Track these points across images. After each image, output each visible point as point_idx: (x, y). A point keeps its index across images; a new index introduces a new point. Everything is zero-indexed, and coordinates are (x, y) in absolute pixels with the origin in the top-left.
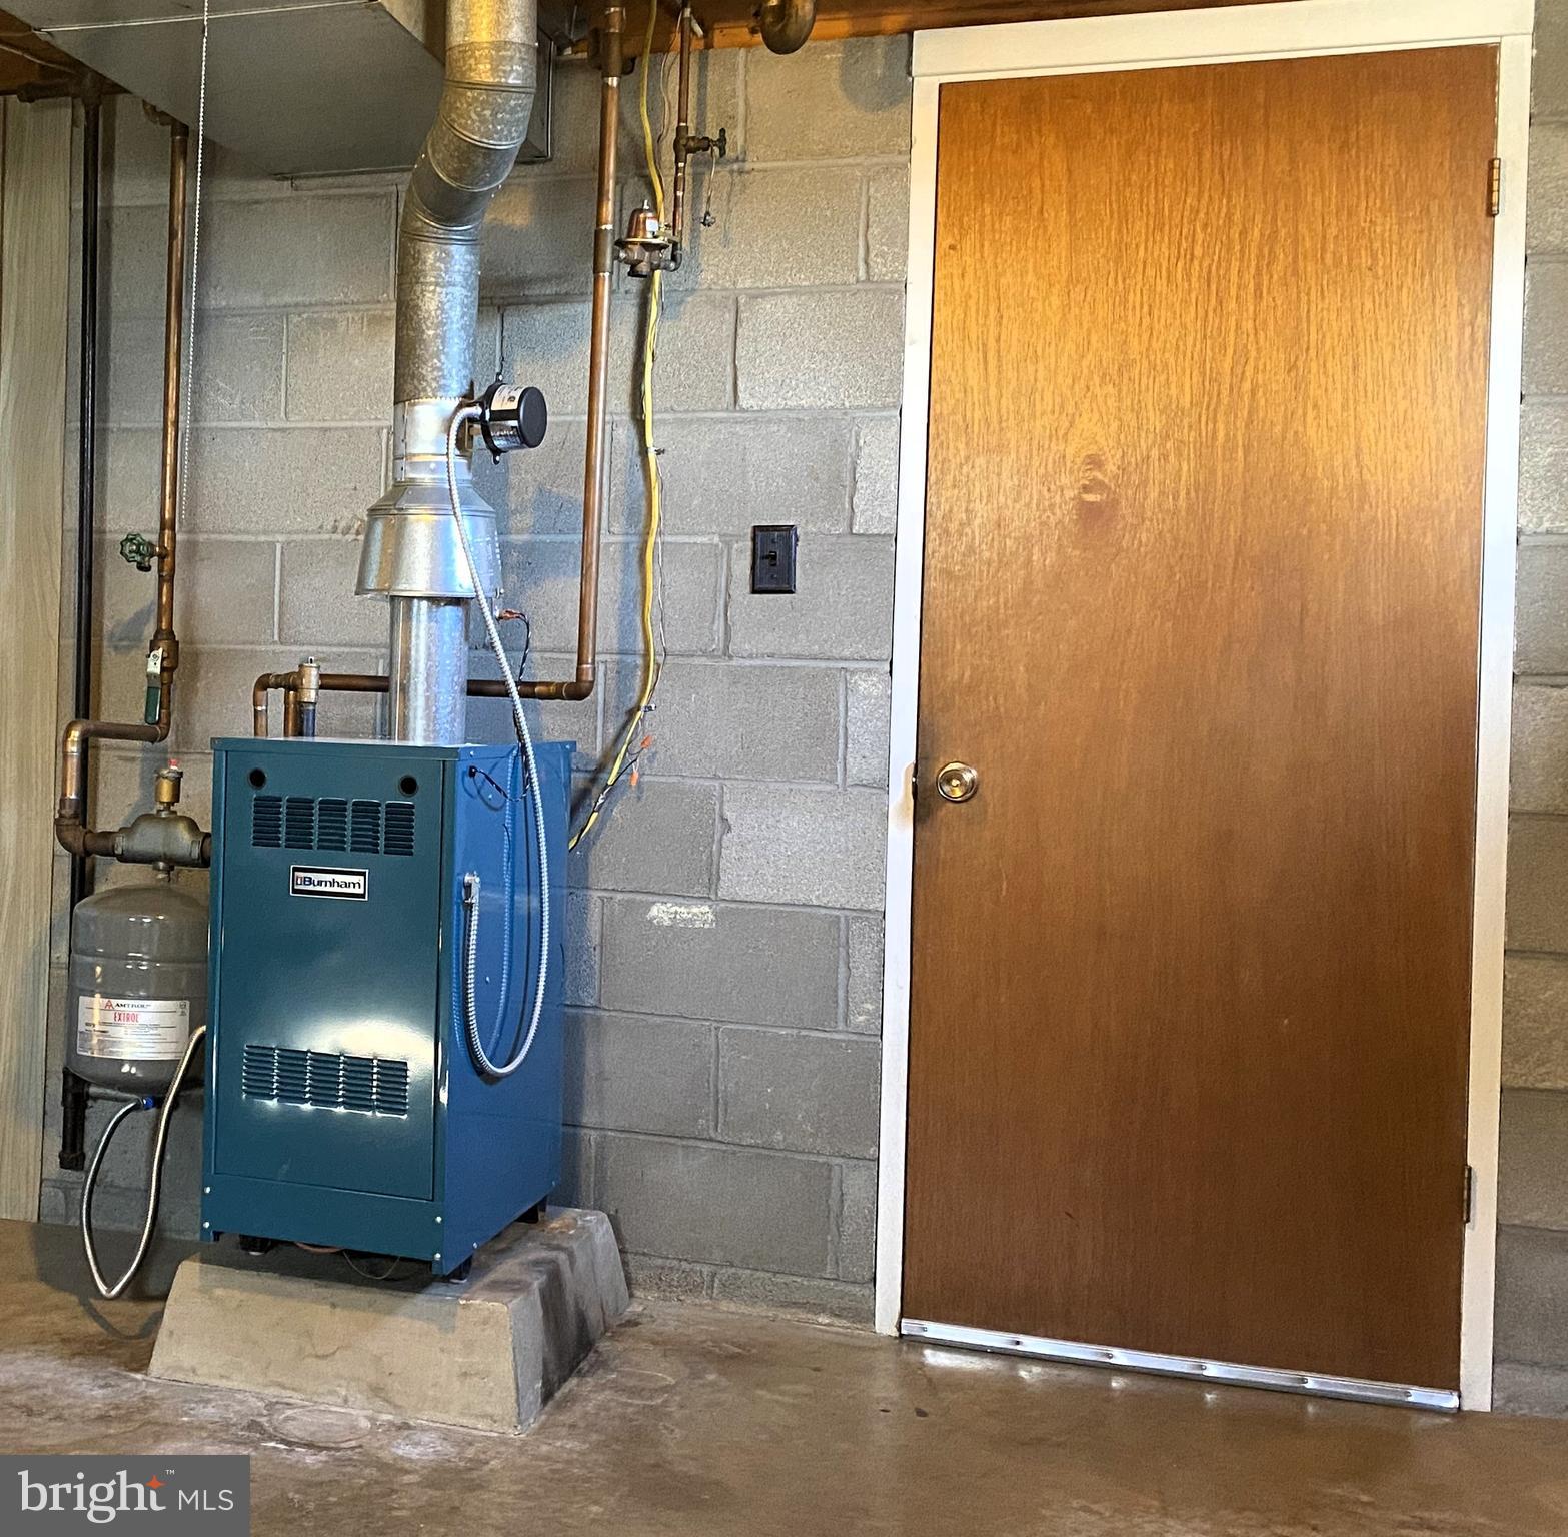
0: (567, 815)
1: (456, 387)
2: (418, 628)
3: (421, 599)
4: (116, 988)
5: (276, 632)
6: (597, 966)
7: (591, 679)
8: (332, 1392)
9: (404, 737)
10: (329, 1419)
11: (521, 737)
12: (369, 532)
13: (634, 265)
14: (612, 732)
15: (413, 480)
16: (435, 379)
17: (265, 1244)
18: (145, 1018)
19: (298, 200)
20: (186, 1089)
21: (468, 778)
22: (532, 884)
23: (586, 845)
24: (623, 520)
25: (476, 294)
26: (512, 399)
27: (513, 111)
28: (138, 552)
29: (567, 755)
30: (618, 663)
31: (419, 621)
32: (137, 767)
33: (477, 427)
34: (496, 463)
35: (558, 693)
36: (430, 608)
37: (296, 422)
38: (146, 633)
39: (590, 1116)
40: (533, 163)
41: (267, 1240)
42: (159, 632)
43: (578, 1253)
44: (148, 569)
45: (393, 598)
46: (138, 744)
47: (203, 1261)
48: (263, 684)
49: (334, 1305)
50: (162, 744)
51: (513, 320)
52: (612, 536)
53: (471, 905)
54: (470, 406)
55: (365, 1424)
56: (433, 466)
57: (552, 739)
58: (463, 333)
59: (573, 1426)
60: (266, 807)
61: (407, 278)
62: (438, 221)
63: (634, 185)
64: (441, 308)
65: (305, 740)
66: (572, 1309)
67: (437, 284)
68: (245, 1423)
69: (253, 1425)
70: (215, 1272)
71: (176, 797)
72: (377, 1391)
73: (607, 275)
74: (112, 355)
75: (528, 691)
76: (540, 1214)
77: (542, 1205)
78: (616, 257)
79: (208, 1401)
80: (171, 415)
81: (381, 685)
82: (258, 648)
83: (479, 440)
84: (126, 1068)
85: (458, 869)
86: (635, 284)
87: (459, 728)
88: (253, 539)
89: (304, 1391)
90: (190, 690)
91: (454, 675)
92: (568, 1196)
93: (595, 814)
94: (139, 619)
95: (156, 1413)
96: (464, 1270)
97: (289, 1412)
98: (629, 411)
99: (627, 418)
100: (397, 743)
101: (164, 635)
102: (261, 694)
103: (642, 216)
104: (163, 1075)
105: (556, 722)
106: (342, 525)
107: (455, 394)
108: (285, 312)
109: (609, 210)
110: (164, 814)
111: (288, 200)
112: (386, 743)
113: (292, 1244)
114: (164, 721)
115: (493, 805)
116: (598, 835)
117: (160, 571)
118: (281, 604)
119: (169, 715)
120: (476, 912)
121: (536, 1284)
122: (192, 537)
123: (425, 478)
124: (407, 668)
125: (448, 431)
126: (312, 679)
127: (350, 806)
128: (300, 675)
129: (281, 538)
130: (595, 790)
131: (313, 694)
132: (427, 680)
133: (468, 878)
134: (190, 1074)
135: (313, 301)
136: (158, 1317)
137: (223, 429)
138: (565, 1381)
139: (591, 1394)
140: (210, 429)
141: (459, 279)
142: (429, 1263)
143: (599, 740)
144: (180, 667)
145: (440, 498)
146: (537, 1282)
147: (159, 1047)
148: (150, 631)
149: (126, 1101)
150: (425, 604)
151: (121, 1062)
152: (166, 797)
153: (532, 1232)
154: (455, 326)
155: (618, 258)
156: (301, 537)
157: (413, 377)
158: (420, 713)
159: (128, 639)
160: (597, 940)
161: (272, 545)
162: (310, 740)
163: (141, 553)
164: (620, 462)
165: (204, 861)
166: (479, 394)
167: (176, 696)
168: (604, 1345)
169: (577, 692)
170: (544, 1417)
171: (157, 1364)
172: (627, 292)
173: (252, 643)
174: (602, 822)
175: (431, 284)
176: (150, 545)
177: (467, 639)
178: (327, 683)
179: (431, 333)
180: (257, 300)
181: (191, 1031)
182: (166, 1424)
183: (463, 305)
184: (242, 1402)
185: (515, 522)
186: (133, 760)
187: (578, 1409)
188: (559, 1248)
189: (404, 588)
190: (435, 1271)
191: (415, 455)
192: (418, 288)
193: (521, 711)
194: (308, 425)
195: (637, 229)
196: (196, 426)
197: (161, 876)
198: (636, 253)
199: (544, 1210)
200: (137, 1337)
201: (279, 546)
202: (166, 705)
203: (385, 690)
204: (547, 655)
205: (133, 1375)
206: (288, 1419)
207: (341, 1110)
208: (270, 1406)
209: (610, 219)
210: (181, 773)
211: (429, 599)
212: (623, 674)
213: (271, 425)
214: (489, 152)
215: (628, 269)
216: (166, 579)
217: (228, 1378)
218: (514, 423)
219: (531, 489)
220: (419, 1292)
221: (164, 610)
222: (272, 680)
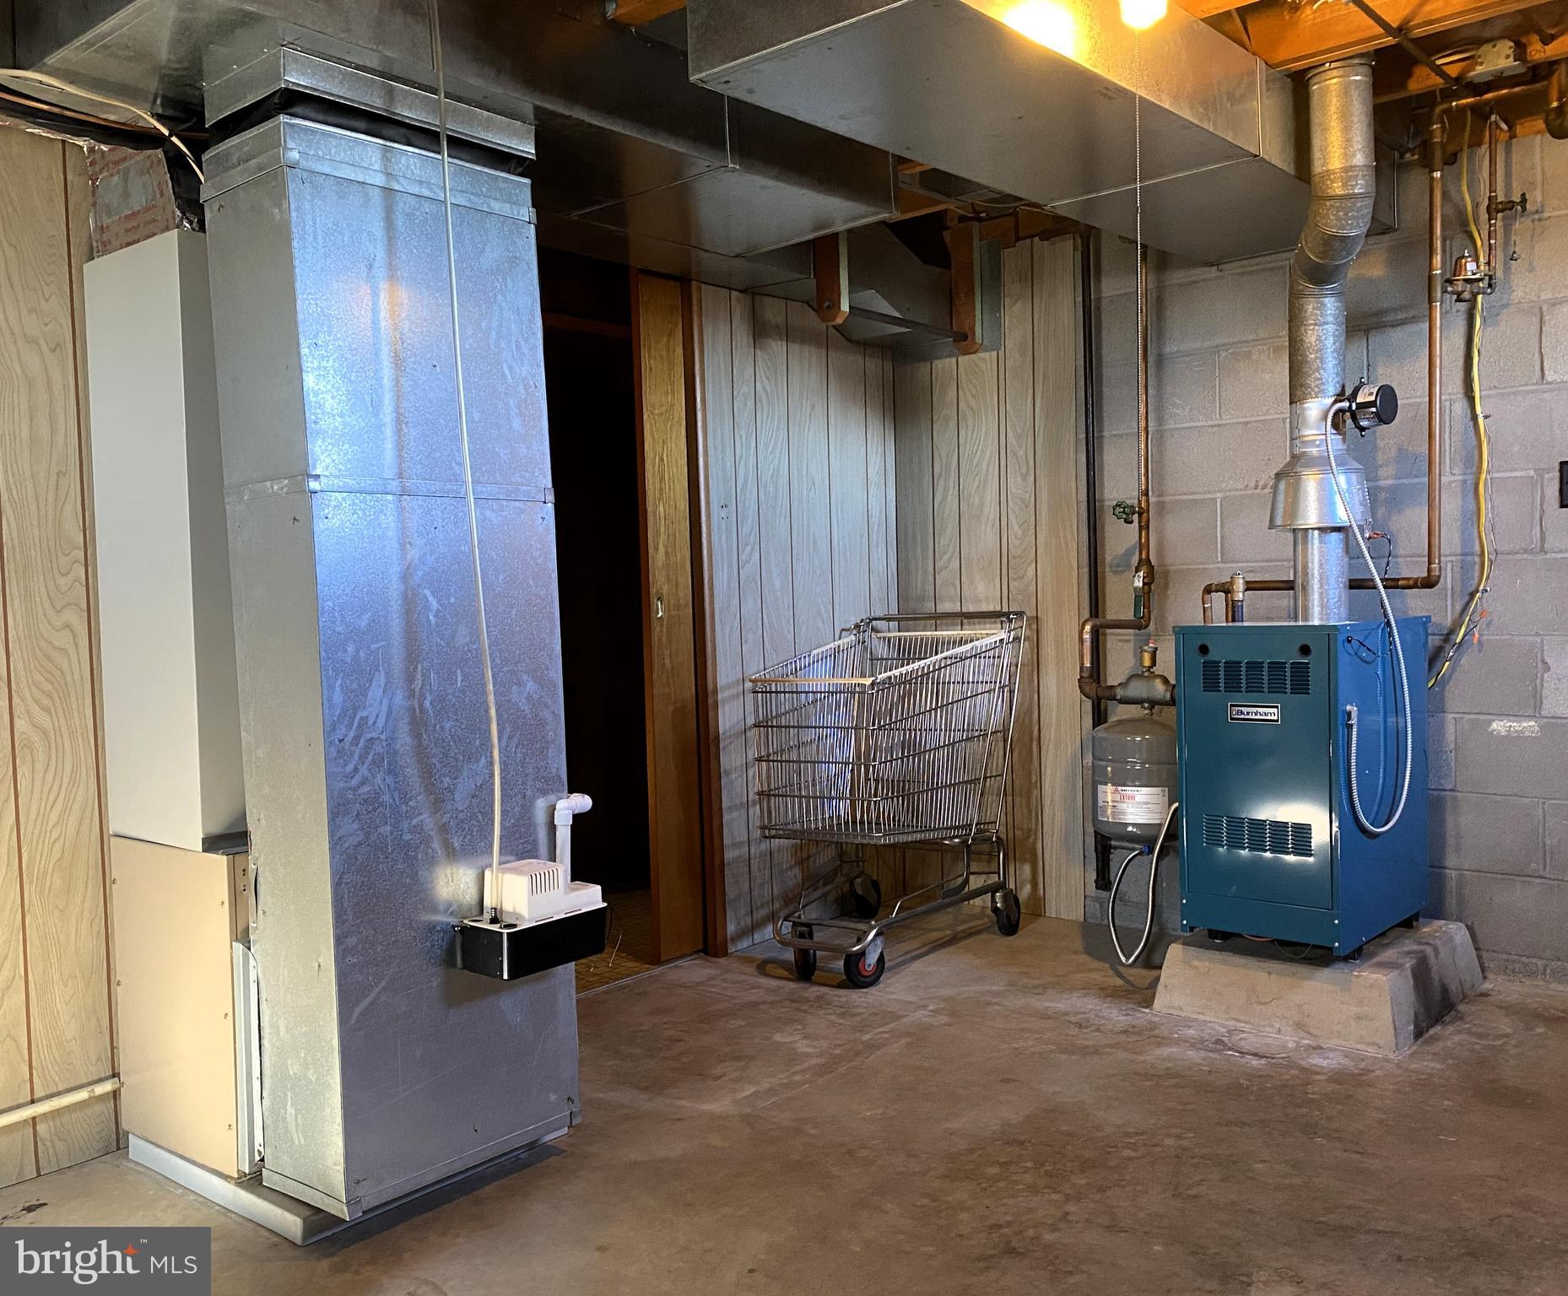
0: (1426, 666)
1: (1332, 389)
2: (1312, 548)
3: (1313, 529)
4: (1120, 780)
5: (1219, 555)
6: (1453, 763)
7: (1437, 574)
8: (1272, 1026)
9: (1306, 619)
10: (1269, 1041)
11: (1386, 615)
12: (1275, 488)
13: (1459, 294)
14: (1458, 608)
15: (1304, 452)
16: (1316, 386)
17: (1225, 936)
18: (1138, 798)
19: (1222, 277)
20: (1169, 841)
21: (1346, 644)
22: (1398, 710)
23: (1442, 683)
24: (1460, 465)
25: (1344, 326)
26: (1371, 394)
27: (1360, 209)
28: (1124, 512)
29: (1425, 624)
30: (1462, 561)
31: (1313, 544)
32: (1131, 645)
33: (1348, 414)
34: (1362, 436)
35: (1416, 584)
36: (1320, 535)
37: (1226, 419)
38: (1133, 561)
39: (1451, 861)
40: (1384, 233)
41: (1226, 932)
42: (1140, 560)
43: (1440, 948)
44: (1131, 522)
45: (1294, 529)
46: (1131, 631)
47: (1183, 944)
48: (1208, 590)
49: (1269, 973)
50: (1147, 630)
51: (1376, 339)
52: (1451, 476)
53: (1352, 725)
54: (1341, 401)
55: (1291, 1045)
56: (1318, 443)
57: (1415, 615)
58: (1335, 354)
59: (1435, 1054)
60: (1210, 668)
61: (1295, 322)
62: (1314, 284)
63: (1460, 239)
64: (1319, 339)
65: (1237, 624)
66: (1436, 983)
67: (1316, 324)
68: (1213, 1040)
69: (1218, 1042)
70: (1191, 950)
71: (1154, 663)
72: (1299, 1025)
73: (1438, 304)
74: (1104, 389)
75: (1391, 584)
76: (1415, 923)
77: (1416, 917)
78: (1444, 291)
79: (1190, 1027)
80: (1143, 424)
81: (1289, 586)
82: (1207, 566)
83: (1349, 422)
84: (1130, 829)
85: (1340, 703)
86: (1463, 306)
87: (1344, 611)
88: (1201, 497)
89: (1252, 1024)
90: (1164, 596)
91: (1338, 577)
92: (1437, 911)
93: (1447, 663)
94: (1129, 553)
95: (1156, 1032)
96: (1355, 955)
97: (1243, 1035)
98: (1462, 391)
99: (1461, 396)
100: (1300, 623)
101: (1145, 562)
102: (1207, 597)
103: (1463, 261)
104: (1154, 833)
105: (1418, 603)
106: (1261, 483)
107: (1331, 394)
108: (1217, 349)
109: (1438, 260)
110: (1146, 674)
111: (1216, 278)
112: (1292, 624)
113: (1240, 936)
114: (1146, 614)
115: (1368, 660)
116: (1450, 677)
117: (1140, 522)
118: (1222, 537)
119: (1149, 613)
120: (1355, 730)
121: (1408, 965)
122: (1161, 499)
123: (1313, 451)
124: (1306, 574)
125: (1325, 418)
126: (1240, 585)
127: (1266, 665)
128: (1232, 583)
129: (1219, 495)
130: (1448, 647)
131: (1241, 595)
132: (1320, 581)
133: (1348, 708)
134: (1171, 832)
135: (1235, 340)
136: (1158, 979)
137: (1178, 429)
138: (1432, 1027)
139: (1450, 1036)
140: (1170, 429)
141: (1330, 319)
142: (1331, 949)
143: (1449, 614)
144: (1156, 581)
145: (1323, 462)
146: (1409, 964)
147: (1150, 816)
148: (1135, 560)
149: (1133, 850)
150: (1316, 532)
151: (1127, 825)
152: (1147, 663)
153: (1407, 935)
154: (1329, 350)
155: (1446, 291)
156: (1234, 493)
157: (1301, 386)
158: (1316, 603)
159: (1122, 566)
160: (1452, 746)
161: (1214, 500)
162: (1240, 624)
163: (1126, 512)
164: (1457, 427)
165: (1173, 702)
166: (1348, 392)
167: (1154, 599)
168: (1462, 1007)
169: (1428, 583)
170: (1415, 1048)
171: (1157, 1004)
172: (1457, 311)
173: (1203, 563)
174: (1453, 669)
175: (1311, 324)
176: (1133, 507)
177: (1347, 552)
178: (1250, 586)
179: (1313, 356)
180: (1198, 344)
181: (1170, 805)
182: (1163, 1038)
183: (1334, 336)
184: (1212, 1028)
185: (1382, 472)
186: (1128, 641)
187: (1440, 1044)
188: (1428, 944)
189: (1301, 523)
190: (1335, 954)
191: (1305, 436)
192: (1303, 328)
193: (1385, 598)
194: (1235, 421)
195: (1460, 272)
196: (1160, 428)
197: (1146, 712)
198: (1459, 287)
199: (1417, 920)
200: (1147, 988)
201: (1219, 500)
202: (1147, 606)
203: (1292, 588)
204: (1409, 559)
205: (1143, 1010)
206: (1241, 1039)
207: (1268, 854)
208: (1229, 1031)
209: (1439, 266)
210: (1156, 649)
211: (1319, 529)
212: (1465, 568)
213: (1210, 423)
214: (1344, 239)
215: (1455, 297)
216: (1144, 527)
217: (1203, 1014)
218: (1374, 410)
219: (1393, 450)
220: (1326, 967)
221: (1144, 546)
222: (1214, 588)
